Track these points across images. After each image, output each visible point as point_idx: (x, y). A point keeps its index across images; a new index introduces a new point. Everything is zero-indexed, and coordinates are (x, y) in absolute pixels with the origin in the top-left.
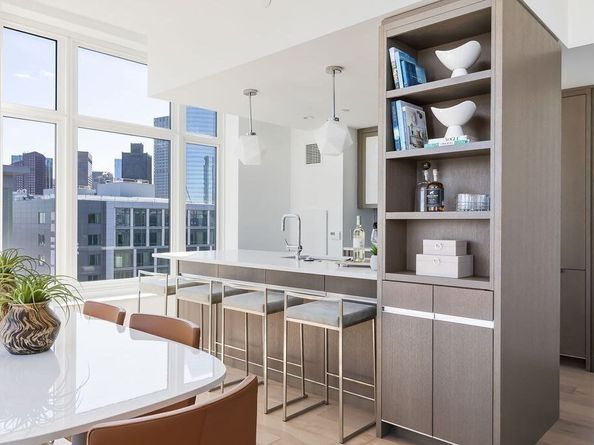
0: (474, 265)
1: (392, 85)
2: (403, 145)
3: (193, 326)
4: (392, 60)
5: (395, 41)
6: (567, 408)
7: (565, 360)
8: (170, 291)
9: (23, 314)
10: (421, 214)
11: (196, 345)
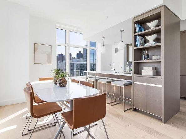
0: (157, 72)
1: (136, 32)
2: (138, 46)
3: (92, 83)
4: (136, 26)
5: (136, 22)
6: (182, 109)
7: (182, 98)
8: (87, 79)
9: (61, 80)
10: (143, 61)
11: (93, 87)
